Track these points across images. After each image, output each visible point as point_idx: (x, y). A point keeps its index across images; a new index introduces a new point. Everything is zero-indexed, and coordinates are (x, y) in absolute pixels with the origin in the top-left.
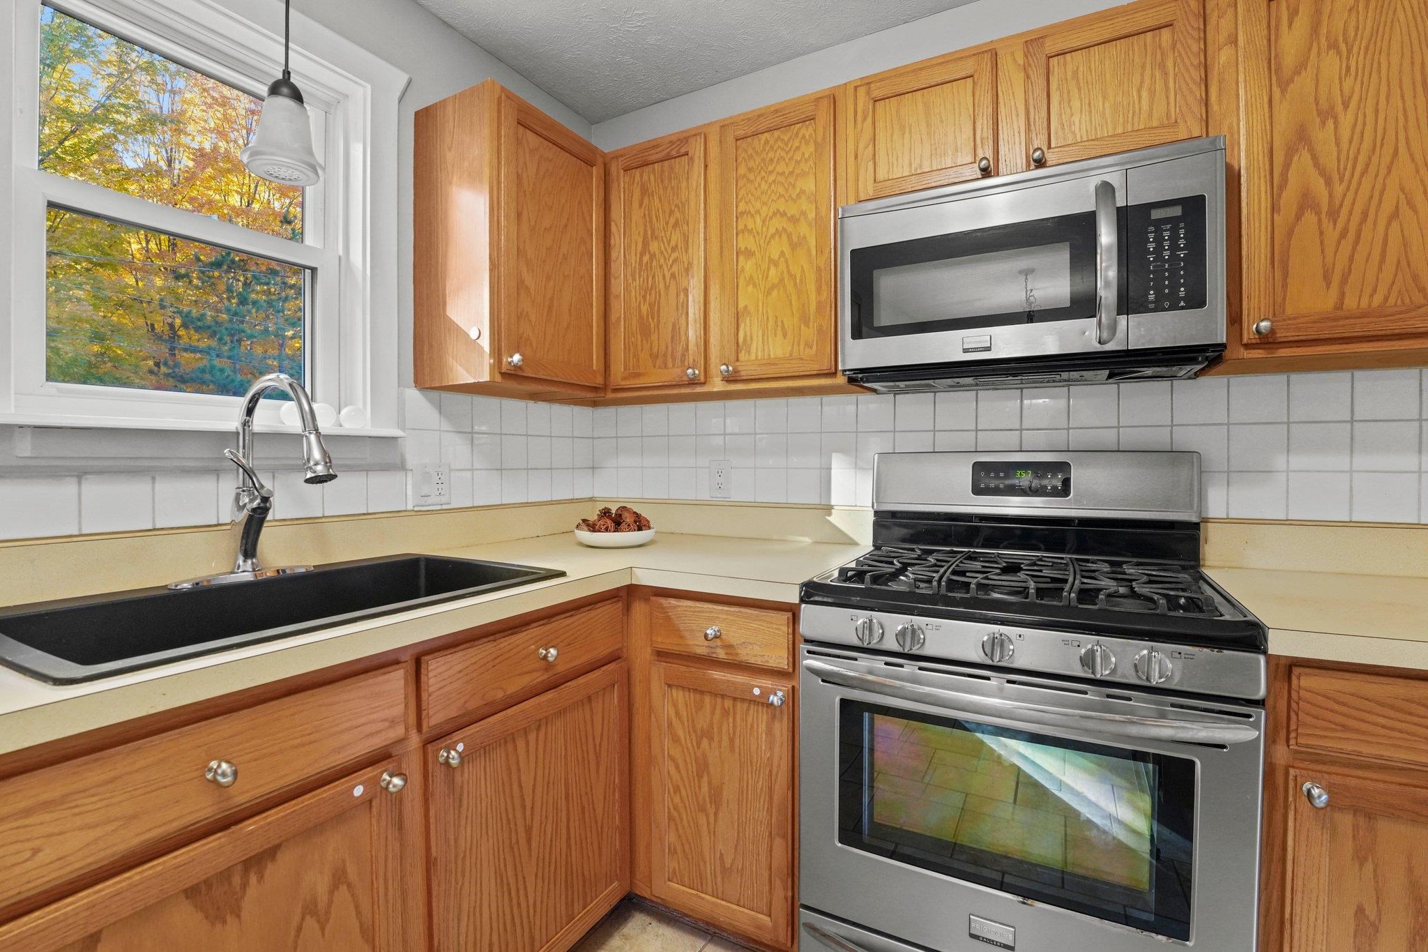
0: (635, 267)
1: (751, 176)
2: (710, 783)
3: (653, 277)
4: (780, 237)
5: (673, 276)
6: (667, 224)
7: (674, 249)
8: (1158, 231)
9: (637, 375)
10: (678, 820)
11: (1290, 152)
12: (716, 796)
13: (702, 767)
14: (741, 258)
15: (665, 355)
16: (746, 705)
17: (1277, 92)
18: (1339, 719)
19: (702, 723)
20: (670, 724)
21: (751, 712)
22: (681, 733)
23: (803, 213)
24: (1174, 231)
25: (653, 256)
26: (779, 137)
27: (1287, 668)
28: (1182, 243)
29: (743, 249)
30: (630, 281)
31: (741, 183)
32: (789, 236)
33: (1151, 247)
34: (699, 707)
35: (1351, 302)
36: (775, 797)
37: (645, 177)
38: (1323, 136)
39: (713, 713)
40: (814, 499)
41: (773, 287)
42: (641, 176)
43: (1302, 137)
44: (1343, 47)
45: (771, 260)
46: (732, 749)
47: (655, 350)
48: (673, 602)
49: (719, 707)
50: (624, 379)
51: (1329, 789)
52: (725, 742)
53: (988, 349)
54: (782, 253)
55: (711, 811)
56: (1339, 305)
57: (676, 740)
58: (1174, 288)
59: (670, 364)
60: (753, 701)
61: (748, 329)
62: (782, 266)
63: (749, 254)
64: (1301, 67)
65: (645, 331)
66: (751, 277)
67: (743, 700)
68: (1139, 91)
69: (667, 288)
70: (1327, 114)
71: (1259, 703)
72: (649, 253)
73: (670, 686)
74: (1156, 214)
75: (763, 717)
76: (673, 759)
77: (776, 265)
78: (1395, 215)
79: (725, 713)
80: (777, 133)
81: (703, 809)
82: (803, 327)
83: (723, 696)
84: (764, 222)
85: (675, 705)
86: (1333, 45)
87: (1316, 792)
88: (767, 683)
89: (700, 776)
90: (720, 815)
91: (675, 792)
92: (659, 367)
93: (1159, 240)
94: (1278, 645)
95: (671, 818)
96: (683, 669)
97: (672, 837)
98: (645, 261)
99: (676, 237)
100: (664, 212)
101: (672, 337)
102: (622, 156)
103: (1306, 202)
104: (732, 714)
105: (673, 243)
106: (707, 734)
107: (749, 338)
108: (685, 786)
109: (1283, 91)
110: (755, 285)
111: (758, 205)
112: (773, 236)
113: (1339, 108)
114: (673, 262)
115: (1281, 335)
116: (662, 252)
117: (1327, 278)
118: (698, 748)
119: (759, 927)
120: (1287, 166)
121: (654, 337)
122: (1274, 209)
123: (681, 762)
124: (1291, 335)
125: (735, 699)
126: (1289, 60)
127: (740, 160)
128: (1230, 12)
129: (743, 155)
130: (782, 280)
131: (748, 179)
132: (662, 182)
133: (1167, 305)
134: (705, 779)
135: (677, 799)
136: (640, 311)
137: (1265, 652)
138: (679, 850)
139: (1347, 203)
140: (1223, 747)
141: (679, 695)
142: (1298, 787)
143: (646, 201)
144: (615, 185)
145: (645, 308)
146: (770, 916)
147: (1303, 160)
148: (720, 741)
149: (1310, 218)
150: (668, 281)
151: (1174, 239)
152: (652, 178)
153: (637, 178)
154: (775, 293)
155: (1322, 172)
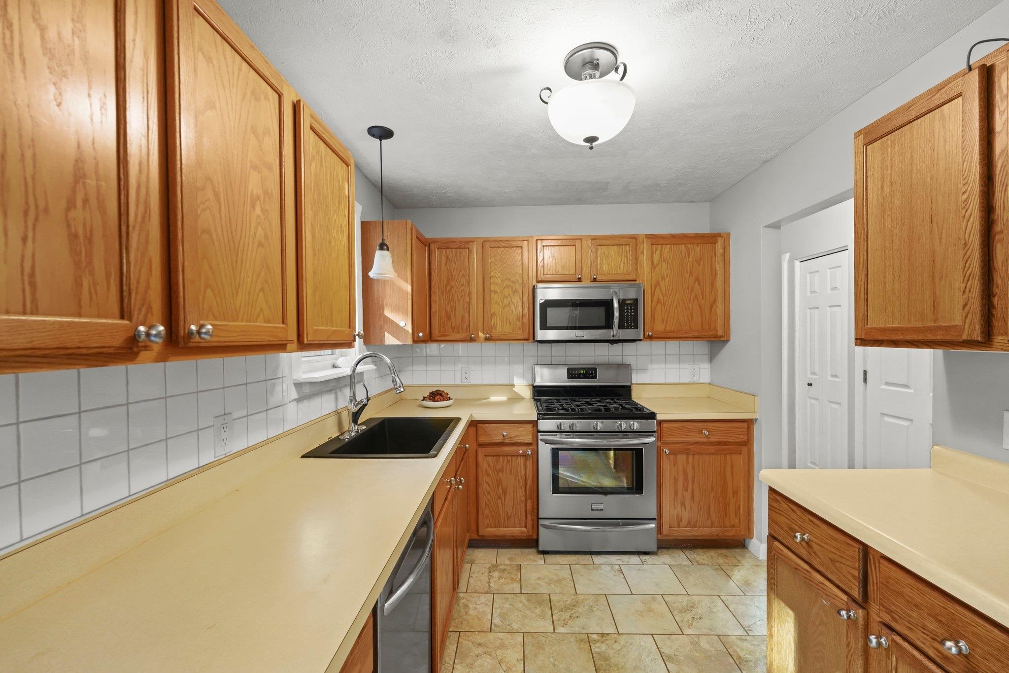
0: (443, 291)
1: (496, 263)
2: (502, 488)
3: (453, 295)
4: (508, 287)
5: (462, 296)
6: (459, 274)
7: (462, 285)
8: (627, 307)
9: (446, 335)
10: (489, 505)
11: (656, 287)
12: (505, 492)
13: (499, 483)
14: (492, 294)
15: (459, 327)
16: (516, 458)
17: (653, 271)
18: (670, 433)
19: (499, 466)
20: (486, 470)
21: (518, 459)
22: (490, 472)
23: (517, 281)
24: (631, 307)
25: (452, 287)
26: (507, 251)
27: (660, 423)
28: (633, 311)
29: (493, 290)
30: (441, 295)
31: (492, 265)
32: (512, 288)
33: (626, 311)
34: (498, 461)
35: (668, 328)
36: (528, 487)
37: (448, 253)
38: (662, 284)
39: (503, 462)
40: (507, 382)
41: (505, 306)
42: (446, 253)
43: (658, 284)
44: (666, 262)
45: (505, 296)
46: (511, 474)
47: (454, 325)
48: (487, 425)
49: (506, 460)
50: (438, 337)
51: (669, 449)
52: (508, 471)
53: (583, 337)
54: (509, 294)
55: (503, 497)
56: (665, 329)
57: (488, 475)
58: (631, 323)
59: (461, 331)
60: (520, 455)
61: (495, 321)
62: (509, 299)
63: (496, 292)
64: (658, 264)
65: (449, 317)
66: (496, 301)
67: (515, 456)
68: (621, 262)
69: (459, 301)
70: (663, 278)
71: (654, 432)
72: (450, 285)
73: (485, 456)
74: (628, 302)
75: (521, 461)
76: (487, 483)
77: (507, 298)
78: (676, 307)
79: (508, 461)
80: (507, 249)
81: (499, 498)
82: (517, 322)
83: (507, 456)
84: (502, 281)
85: (488, 463)
86: (664, 261)
87: (666, 451)
88: (524, 448)
89: (498, 486)
90: (507, 498)
91: (488, 494)
92: (456, 333)
93: (627, 309)
94: (659, 417)
95: (487, 505)
96: (491, 449)
97: (487, 512)
98: (448, 288)
99: (463, 281)
100: (457, 270)
101: (462, 322)
102: (437, 242)
103: (659, 301)
104: (510, 462)
105: (462, 283)
106: (502, 470)
107: (495, 324)
108: (492, 491)
109: (654, 270)
110: (498, 304)
111: (499, 274)
112: (505, 287)
113: (666, 277)
114: (462, 291)
115: (654, 336)
116: (456, 286)
117: (663, 322)
118: (498, 476)
119: (522, 533)
120: (655, 290)
121: (453, 321)
122: (652, 302)
123: (490, 483)
124: (656, 336)
125: (512, 456)
126: (655, 263)
127: (491, 256)
128: (643, 244)
129: (493, 254)
130: (509, 304)
131: (495, 264)
132: (456, 257)
133: (629, 327)
134: (500, 487)
135: (489, 497)
136: (446, 309)
137: (656, 419)
138: (490, 515)
139: (667, 302)
140: (648, 443)
141: (490, 459)
142: (663, 450)
143: (448, 263)
144: (433, 254)
145: (448, 308)
146: (526, 528)
147: (658, 289)
148: (506, 471)
149: (659, 304)
150: (459, 298)
151: (631, 309)
152: (451, 255)
153: (444, 252)
154: (506, 308)
155: (662, 294)
